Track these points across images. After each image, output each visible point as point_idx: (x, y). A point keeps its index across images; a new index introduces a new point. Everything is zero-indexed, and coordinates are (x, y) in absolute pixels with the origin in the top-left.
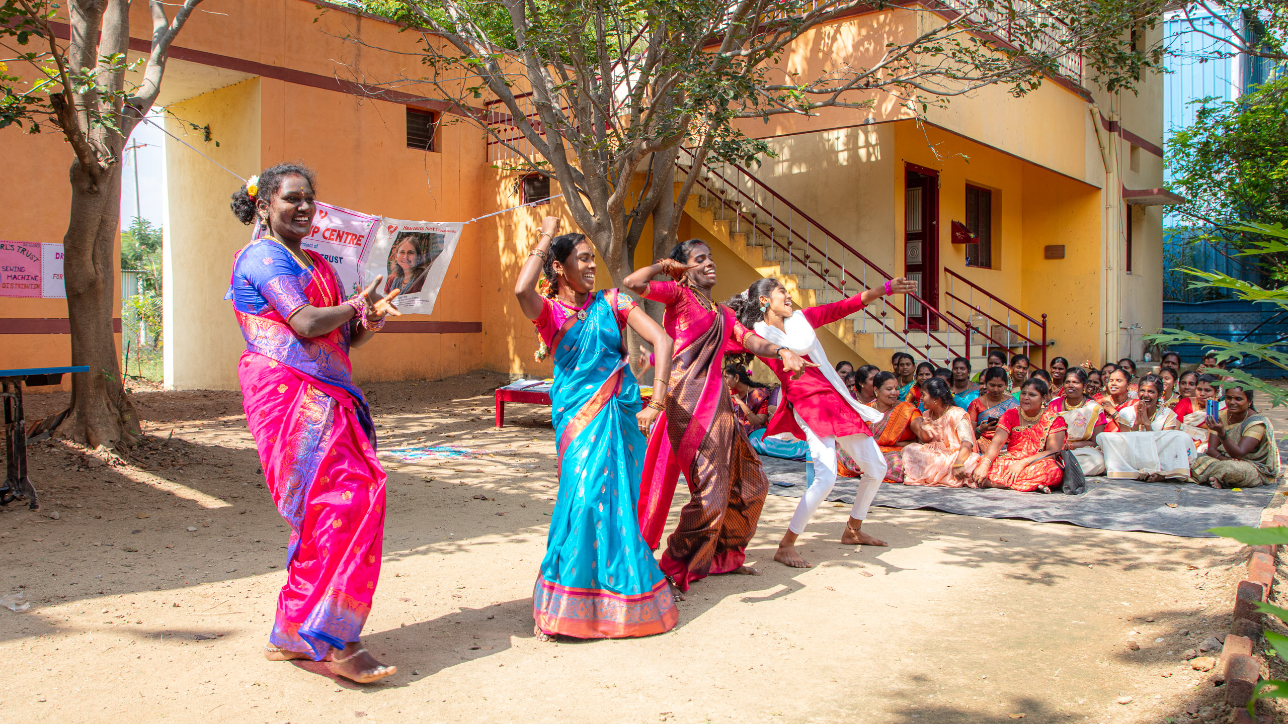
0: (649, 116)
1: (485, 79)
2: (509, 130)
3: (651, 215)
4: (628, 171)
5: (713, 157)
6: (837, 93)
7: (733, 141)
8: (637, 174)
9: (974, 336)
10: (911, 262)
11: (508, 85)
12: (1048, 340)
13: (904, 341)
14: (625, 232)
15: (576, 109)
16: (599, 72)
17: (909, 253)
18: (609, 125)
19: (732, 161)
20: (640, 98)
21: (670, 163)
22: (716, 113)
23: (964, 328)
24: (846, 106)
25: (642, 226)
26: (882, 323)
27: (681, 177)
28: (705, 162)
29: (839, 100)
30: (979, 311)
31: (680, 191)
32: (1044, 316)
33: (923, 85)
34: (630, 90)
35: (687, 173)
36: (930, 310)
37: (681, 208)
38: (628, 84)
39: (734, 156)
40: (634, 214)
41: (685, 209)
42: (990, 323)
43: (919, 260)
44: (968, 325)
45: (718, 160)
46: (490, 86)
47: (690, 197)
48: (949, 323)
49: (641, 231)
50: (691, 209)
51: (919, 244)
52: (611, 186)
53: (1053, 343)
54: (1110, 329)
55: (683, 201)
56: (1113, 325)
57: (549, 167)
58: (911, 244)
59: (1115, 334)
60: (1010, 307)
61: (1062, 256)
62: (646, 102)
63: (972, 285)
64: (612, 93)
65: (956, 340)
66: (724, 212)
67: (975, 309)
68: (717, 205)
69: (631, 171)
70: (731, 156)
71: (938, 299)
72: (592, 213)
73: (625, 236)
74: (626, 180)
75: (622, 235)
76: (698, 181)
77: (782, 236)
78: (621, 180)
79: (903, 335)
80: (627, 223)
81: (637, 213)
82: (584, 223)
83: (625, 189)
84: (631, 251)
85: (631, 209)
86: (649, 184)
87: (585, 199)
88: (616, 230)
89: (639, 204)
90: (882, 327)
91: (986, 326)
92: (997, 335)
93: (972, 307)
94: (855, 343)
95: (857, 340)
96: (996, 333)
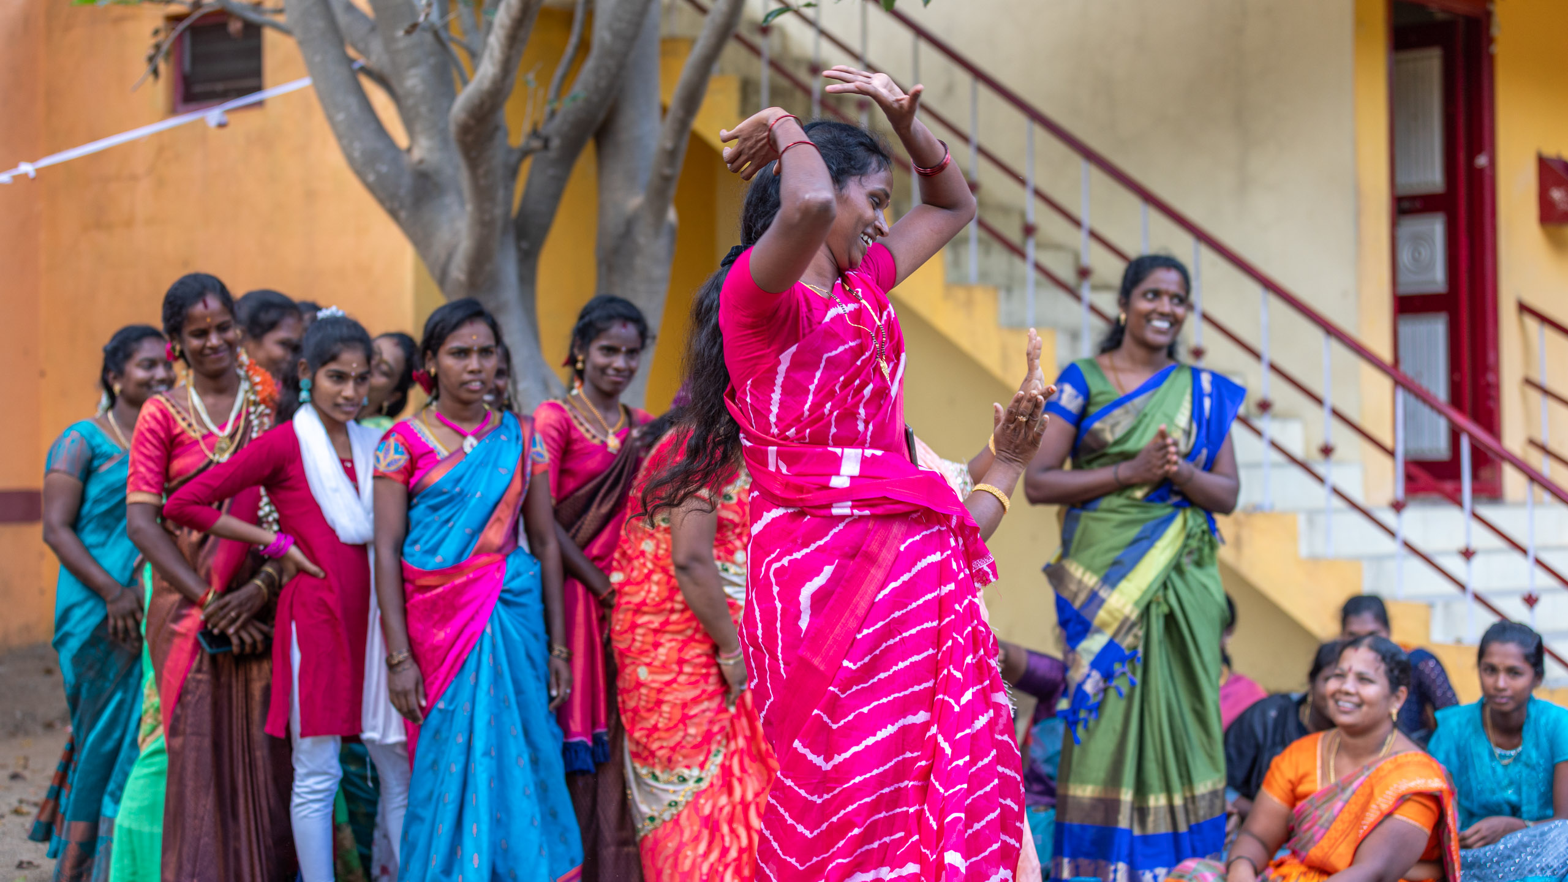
3: (589, 149)
10: (1413, 285)
13: (1392, 534)
17: (1405, 257)
26: (1320, 480)
36: (1472, 437)
40: (536, 144)
43: (1436, 279)
48: (1534, 477)
51: (1435, 228)
55: (692, 100)
58: (1413, 226)
65: (1562, 532)
71: (1497, 400)
72: (402, 139)
73: (507, 213)
74: (515, 38)
75: (499, 211)
76: (739, 38)
77: (1005, 210)
78: (495, 41)
79: (1388, 517)
80: (513, 172)
81: (546, 142)
82: (379, 175)
83: (507, 67)
84: (528, 259)
85: (527, 127)
86: (584, 46)
87: (379, 98)
88: (483, 194)
89: (553, 114)
90: (1321, 491)
94: (1238, 544)
95: (1245, 534)
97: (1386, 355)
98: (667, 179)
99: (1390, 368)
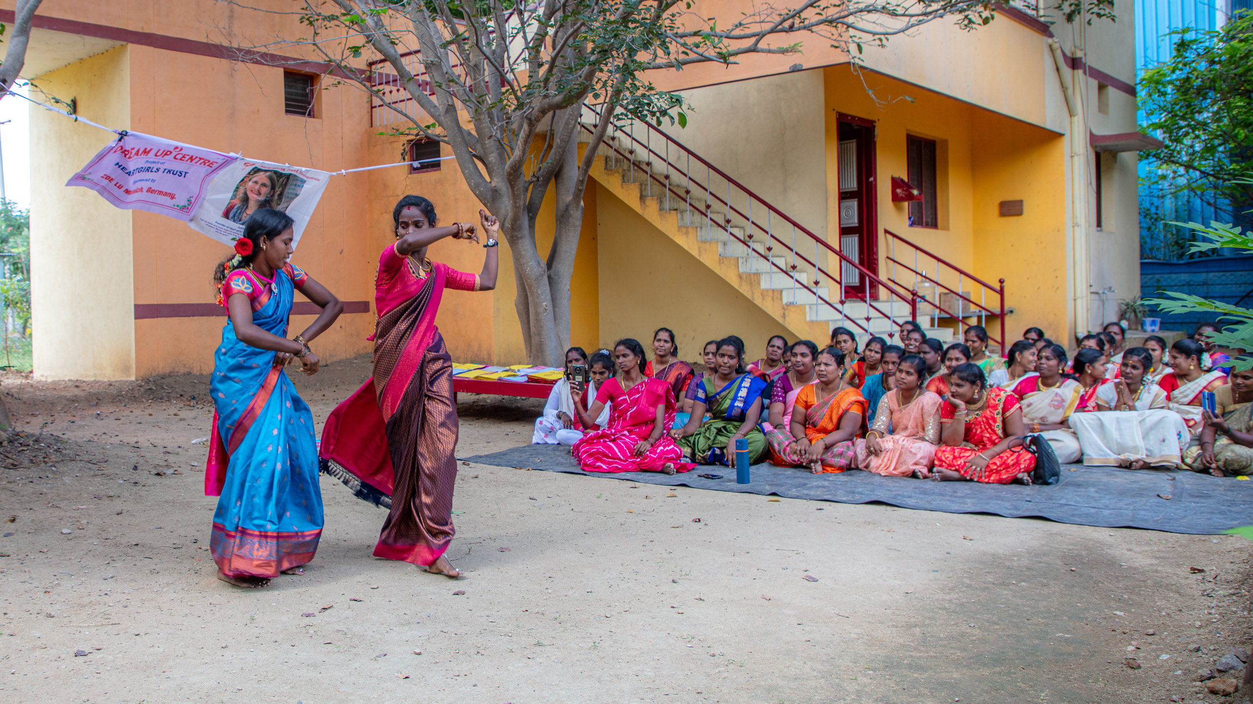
0: (550, 70)
1: (368, 37)
2: (395, 92)
3: (553, 180)
4: (527, 133)
5: (622, 114)
6: (761, 36)
7: (643, 95)
8: (537, 135)
9: (921, 306)
10: (846, 223)
11: (393, 43)
12: (1007, 308)
13: (842, 314)
14: (525, 200)
15: (468, 66)
16: (491, 24)
17: (843, 214)
18: (503, 81)
19: (642, 118)
20: (538, 52)
21: (573, 122)
22: (624, 64)
23: (910, 297)
24: (770, 51)
25: (543, 192)
26: (814, 293)
27: (586, 138)
28: (611, 120)
29: (762, 45)
30: (925, 277)
31: (586, 152)
32: (1001, 281)
33: (857, 25)
34: (527, 43)
35: (592, 133)
36: (869, 276)
37: (586, 171)
38: (525, 37)
39: (645, 112)
40: (535, 179)
41: (591, 172)
42: (939, 290)
43: (855, 221)
44: (914, 294)
45: (626, 116)
46: (374, 45)
47: (595, 159)
48: (892, 292)
49: (542, 198)
50: (597, 172)
51: (854, 204)
52: (508, 149)
53: (1011, 312)
54: (1078, 294)
55: (588, 163)
56: (1082, 289)
57: (438, 130)
58: (846, 203)
59: (1084, 300)
60: (961, 272)
61: (1020, 213)
62: (546, 54)
63: (917, 248)
64: (507, 47)
65: (902, 311)
66: (633, 173)
67: (921, 275)
68: (625, 167)
69: (530, 131)
70: (641, 112)
71: (877, 264)
72: (488, 179)
73: (525, 204)
74: (526, 142)
75: (522, 203)
76: (604, 142)
77: (699, 200)
78: (520, 143)
79: (839, 307)
80: (527, 189)
81: (538, 178)
82: (480, 191)
83: (524, 152)
84: (532, 219)
85: (531, 174)
86: (550, 146)
87: (480, 165)
88: (515, 197)
89: (540, 168)
90: (814, 297)
91: (934, 293)
92: (947, 304)
93: (917, 273)
94: (784, 316)
95: (786, 313)
96: (945, 301)
97: (838, 249)
98: (580, 190)
99: (839, 253)
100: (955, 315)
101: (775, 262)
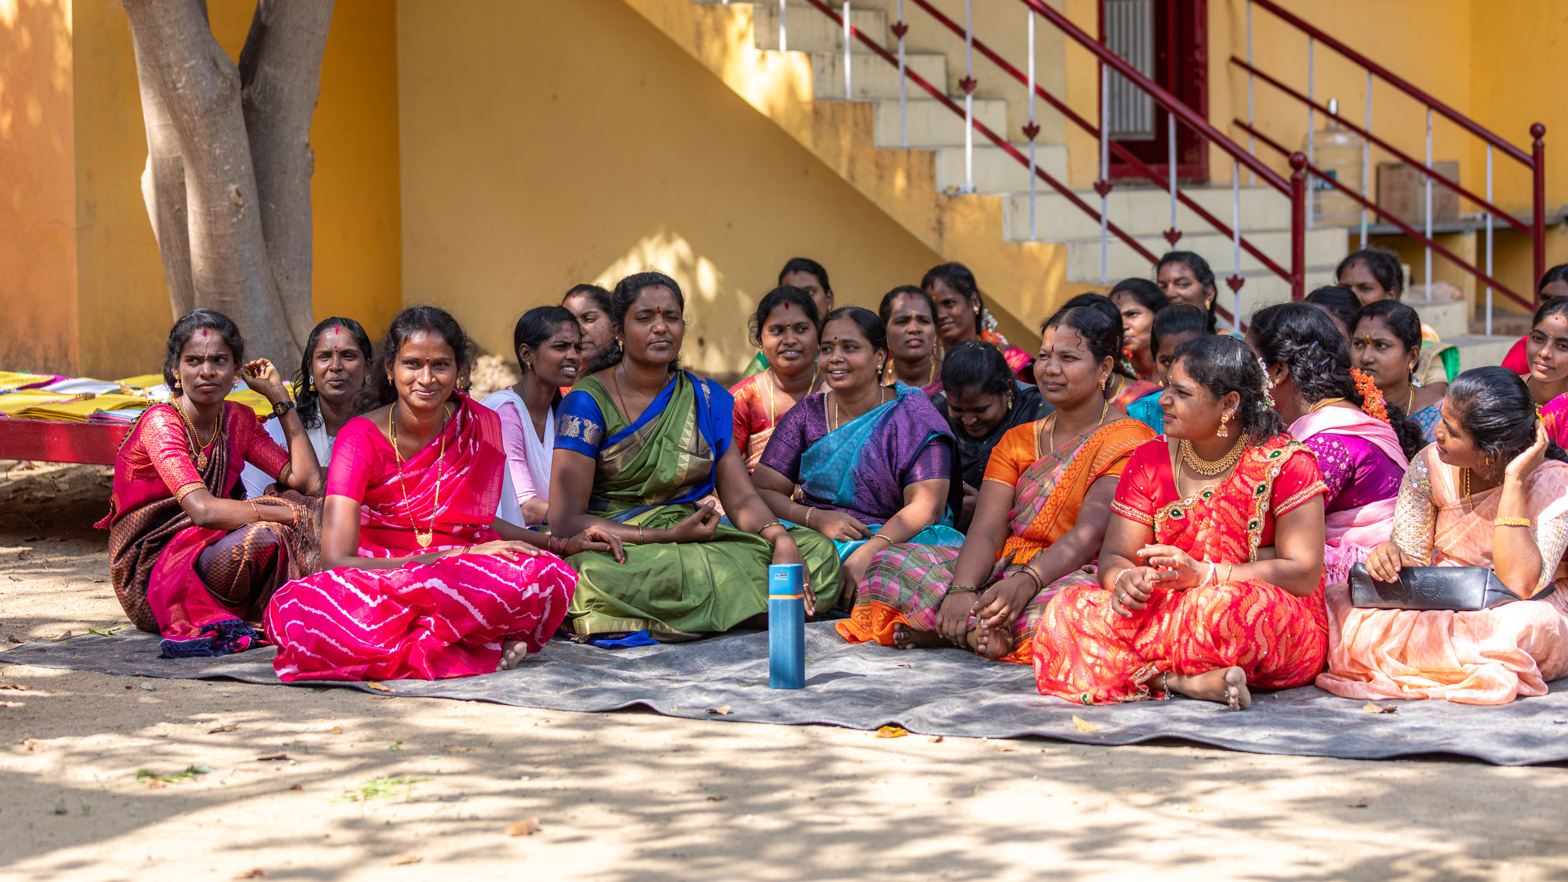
9: (1320, 199)
12: (1552, 207)
13: (1097, 217)
23: (1288, 174)
26: (1025, 162)
30: (1336, 118)
32: (1537, 132)
42: (1373, 155)
44: (1298, 163)
53: (1567, 220)
60: (1432, 104)
63: (1315, 34)
65: (1262, 211)
67: (1325, 111)
71: (1204, 79)
90: (1027, 174)
91: (1361, 165)
92: (1397, 195)
93: (1313, 105)
94: (939, 227)
95: (947, 218)
96: (1391, 188)
99: (1098, 47)
100: (1417, 228)
101: (916, 69)
